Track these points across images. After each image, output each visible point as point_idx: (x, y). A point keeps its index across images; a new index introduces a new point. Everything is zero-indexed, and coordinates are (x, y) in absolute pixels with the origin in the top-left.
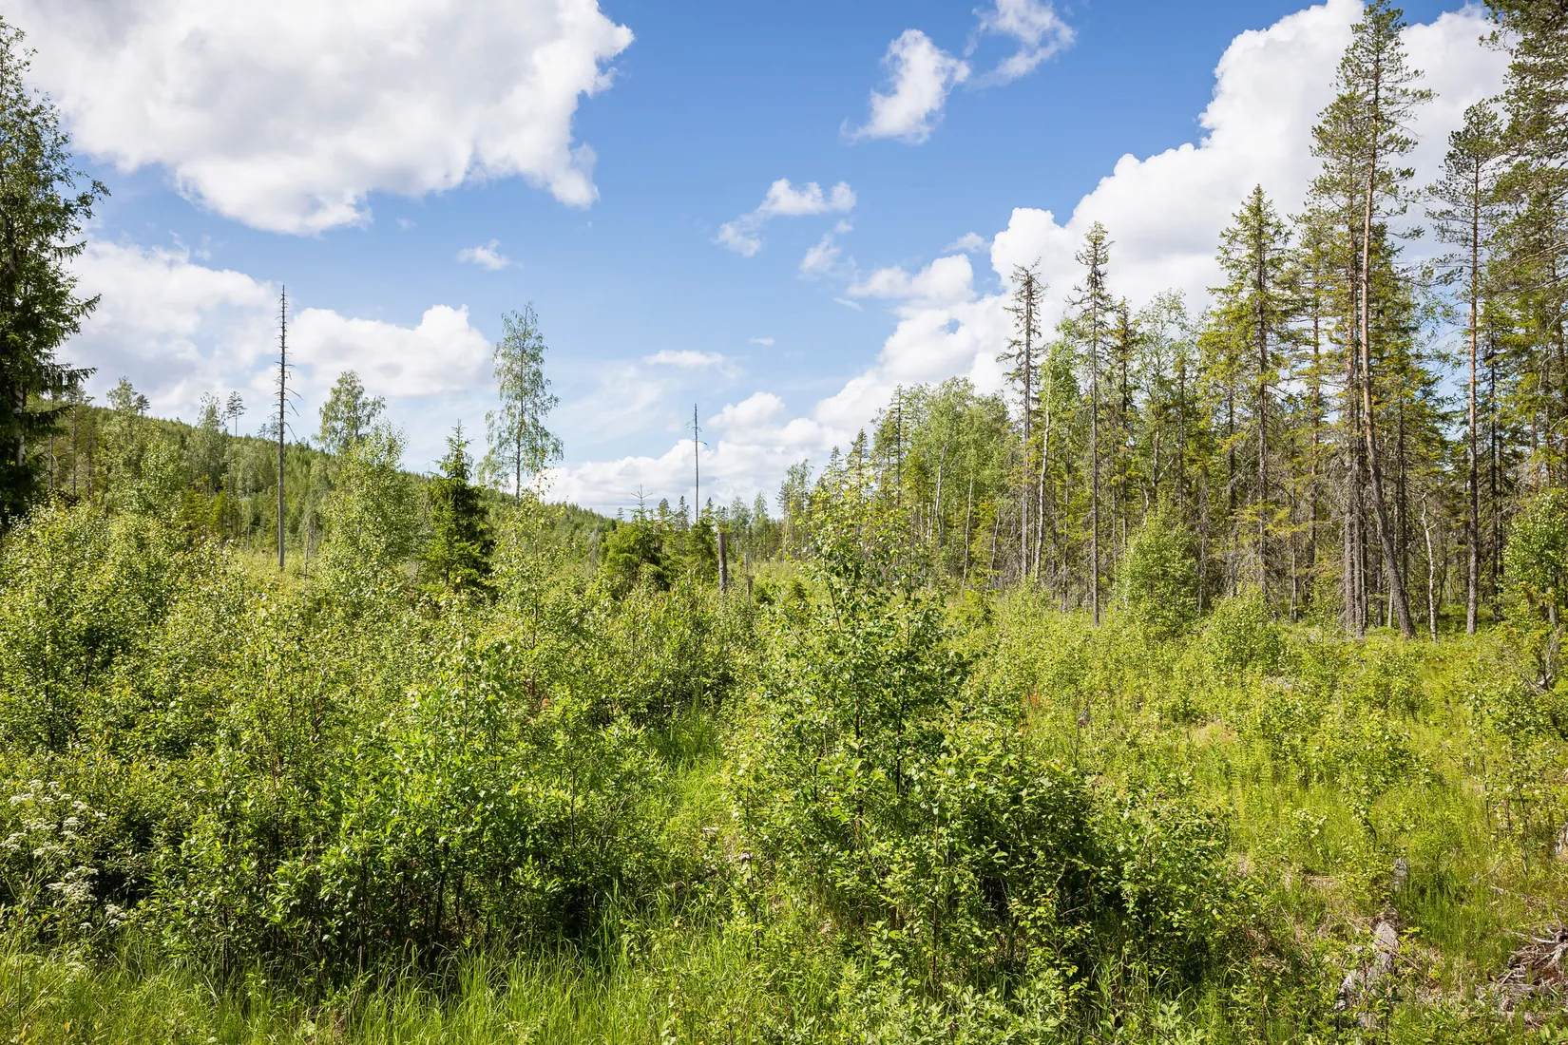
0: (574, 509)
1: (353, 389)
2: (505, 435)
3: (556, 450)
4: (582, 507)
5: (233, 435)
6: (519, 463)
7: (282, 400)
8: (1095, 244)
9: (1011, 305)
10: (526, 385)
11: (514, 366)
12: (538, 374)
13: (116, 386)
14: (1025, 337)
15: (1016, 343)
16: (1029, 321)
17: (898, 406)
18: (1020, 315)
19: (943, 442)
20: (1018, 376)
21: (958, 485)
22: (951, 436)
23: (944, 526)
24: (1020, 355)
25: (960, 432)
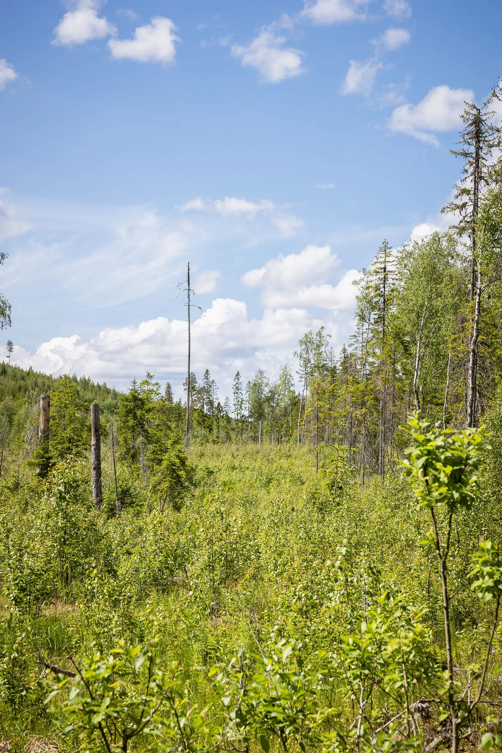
0: (86, 383)
4: (95, 381)
9: (459, 148)
14: (472, 185)
15: (465, 191)
16: (478, 167)
17: (383, 266)
18: (471, 160)
19: (422, 306)
20: (463, 229)
21: (438, 356)
22: (430, 299)
23: (422, 402)
24: (464, 205)
25: (439, 295)
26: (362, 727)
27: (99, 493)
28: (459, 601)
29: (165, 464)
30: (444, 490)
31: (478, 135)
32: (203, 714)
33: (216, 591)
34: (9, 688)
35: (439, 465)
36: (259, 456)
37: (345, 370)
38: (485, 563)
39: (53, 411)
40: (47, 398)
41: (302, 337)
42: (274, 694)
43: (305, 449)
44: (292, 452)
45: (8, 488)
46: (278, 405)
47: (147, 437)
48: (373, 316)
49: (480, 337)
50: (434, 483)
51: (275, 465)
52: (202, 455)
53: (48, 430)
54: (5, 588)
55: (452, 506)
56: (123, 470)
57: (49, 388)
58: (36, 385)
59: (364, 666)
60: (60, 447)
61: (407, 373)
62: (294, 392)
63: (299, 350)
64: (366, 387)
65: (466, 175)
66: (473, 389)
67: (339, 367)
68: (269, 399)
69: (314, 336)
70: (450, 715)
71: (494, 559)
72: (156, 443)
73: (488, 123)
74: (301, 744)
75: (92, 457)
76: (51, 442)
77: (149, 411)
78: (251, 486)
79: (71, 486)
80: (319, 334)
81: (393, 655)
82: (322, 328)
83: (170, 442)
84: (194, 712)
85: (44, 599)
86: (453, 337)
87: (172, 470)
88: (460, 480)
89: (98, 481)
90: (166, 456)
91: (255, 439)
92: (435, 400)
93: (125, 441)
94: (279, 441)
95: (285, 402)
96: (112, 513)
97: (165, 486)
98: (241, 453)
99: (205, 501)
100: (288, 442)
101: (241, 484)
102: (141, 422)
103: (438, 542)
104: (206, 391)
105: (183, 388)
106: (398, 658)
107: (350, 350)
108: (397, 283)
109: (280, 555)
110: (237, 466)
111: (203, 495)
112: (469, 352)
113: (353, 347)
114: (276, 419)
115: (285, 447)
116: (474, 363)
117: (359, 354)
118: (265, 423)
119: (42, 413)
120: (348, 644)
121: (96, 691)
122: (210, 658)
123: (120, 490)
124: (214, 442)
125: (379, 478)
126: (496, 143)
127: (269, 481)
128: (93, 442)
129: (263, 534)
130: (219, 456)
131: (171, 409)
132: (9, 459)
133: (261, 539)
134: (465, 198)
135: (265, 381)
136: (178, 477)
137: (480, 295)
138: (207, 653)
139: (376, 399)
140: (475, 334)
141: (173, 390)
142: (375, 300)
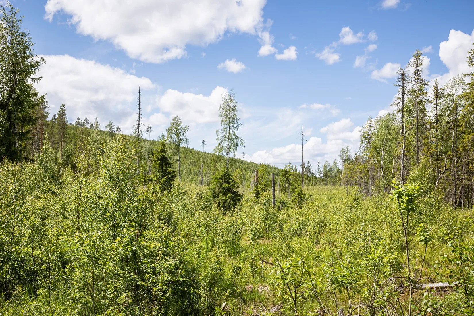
0: (268, 166)
1: (178, 122)
2: (223, 138)
3: (242, 143)
4: (272, 165)
5: (148, 140)
6: (228, 149)
7: (139, 127)
8: (417, 59)
9: (397, 84)
10: (230, 120)
11: (227, 112)
12: (235, 116)
13: (108, 123)
14: (402, 96)
15: (399, 98)
16: (403, 90)
17: (369, 125)
18: (401, 87)
19: (384, 138)
20: (399, 111)
21: (390, 155)
22: (387, 136)
23: (384, 172)
24: (399, 103)
25: (390, 134)
26: (376, 286)
27: (275, 203)
28: (402, 242)
29: (296, 193)
30: (405, 205)
31: (403, 79)
32: (320, 280)
33: (317, 236)
34: (251, 268)
35: (403, 197)
36: (327, 190)
37: (356, 160)
38: (421, 231)
39: (259, 176)
40: (257, 171)
41: (341, 149)
42: (344, 274)
43: (343, 187)
44: (338, 189)
45: (245, 200)
46: (333, 172)
47: (289, 184)
48: (366, 142)
49: (405, 149)
50: (402, 203)
51: (333, 193)
52: (308, 190)
53: (258, 181)
54: (248, 234)
55: (409, 211)
56: (282, 195)
57: (257, 167)
58: (252, 167)
59: (375, 266)
60: (261, 187)
61: (379, 161)
62: (338, 168)
63: (340, 154)
64: (364, 166)
65: (399, 93)
66: (403, 167)
67: (354, 160)
68: (329, 171)
69: (345, 149)
70: (409, 284)
71: (424, 230)
72: (293, 186)
73: (407, 74)
74: (354, 292)
75: (272, 190)
76: (259, 186)
77: (290, 175)
78: (325, 200)
79: (268, 201)
80: (347, 148)
81: (387, 262)
82: (348, 146)
83: (297, 185)
84: (317, 279)
85: (261, 238)
86: (396, 149)
87: (299, 195)
88: (411, 202)
89: (274, 198)
90: (296, 190)
91: (325, 184)
92: (389, 171)
93: (282, 185)
94: (334, 185)
95: (335, 171)
96: (279, 209)
97: (296, 200)
98: (321, 189)
99: (310, 205)
100: (336, 185)
101: (322, 199)
102: (287, 179)
103: (403, 224)
104: (308, 168)
105: (300, 167)
106: (389, 264)
107: (358, 154)
108: (374, 130)
109: (337, 224)
110: (320, 193)
111: (309, 203)
112: (401, 154)
113: (359, 153)
114: (332, 177)
115: (336, 187)
116: (404, 158)
117: (361, 155)
118: (329, 178)
119: (256, 176)
120: (370, 258)
121: (286, 272)
122: (317, 259)
123: (281, 201)
124: (311, 185)
125: (369, 197)
126: (410, 81)
127: (331, 199)
128: (272, 185)
129: (331, 217)
130: (313, 190)
131: (297, 175)
132: (245, 191)
133: (331, 219)
134: (399, 101)
135: (328, 165)
136: (301, 197)
137: (405, 134)
138: (315, 258)
139: (368, 170)
140: (404, 148)
141: (297, 168)
142: (367, 136)
